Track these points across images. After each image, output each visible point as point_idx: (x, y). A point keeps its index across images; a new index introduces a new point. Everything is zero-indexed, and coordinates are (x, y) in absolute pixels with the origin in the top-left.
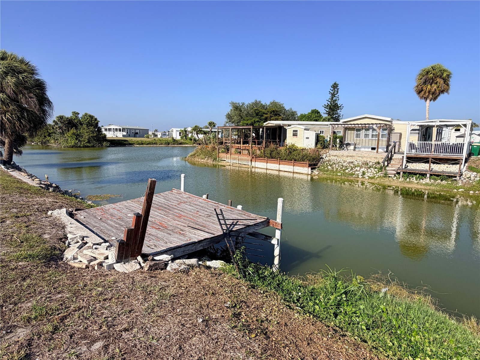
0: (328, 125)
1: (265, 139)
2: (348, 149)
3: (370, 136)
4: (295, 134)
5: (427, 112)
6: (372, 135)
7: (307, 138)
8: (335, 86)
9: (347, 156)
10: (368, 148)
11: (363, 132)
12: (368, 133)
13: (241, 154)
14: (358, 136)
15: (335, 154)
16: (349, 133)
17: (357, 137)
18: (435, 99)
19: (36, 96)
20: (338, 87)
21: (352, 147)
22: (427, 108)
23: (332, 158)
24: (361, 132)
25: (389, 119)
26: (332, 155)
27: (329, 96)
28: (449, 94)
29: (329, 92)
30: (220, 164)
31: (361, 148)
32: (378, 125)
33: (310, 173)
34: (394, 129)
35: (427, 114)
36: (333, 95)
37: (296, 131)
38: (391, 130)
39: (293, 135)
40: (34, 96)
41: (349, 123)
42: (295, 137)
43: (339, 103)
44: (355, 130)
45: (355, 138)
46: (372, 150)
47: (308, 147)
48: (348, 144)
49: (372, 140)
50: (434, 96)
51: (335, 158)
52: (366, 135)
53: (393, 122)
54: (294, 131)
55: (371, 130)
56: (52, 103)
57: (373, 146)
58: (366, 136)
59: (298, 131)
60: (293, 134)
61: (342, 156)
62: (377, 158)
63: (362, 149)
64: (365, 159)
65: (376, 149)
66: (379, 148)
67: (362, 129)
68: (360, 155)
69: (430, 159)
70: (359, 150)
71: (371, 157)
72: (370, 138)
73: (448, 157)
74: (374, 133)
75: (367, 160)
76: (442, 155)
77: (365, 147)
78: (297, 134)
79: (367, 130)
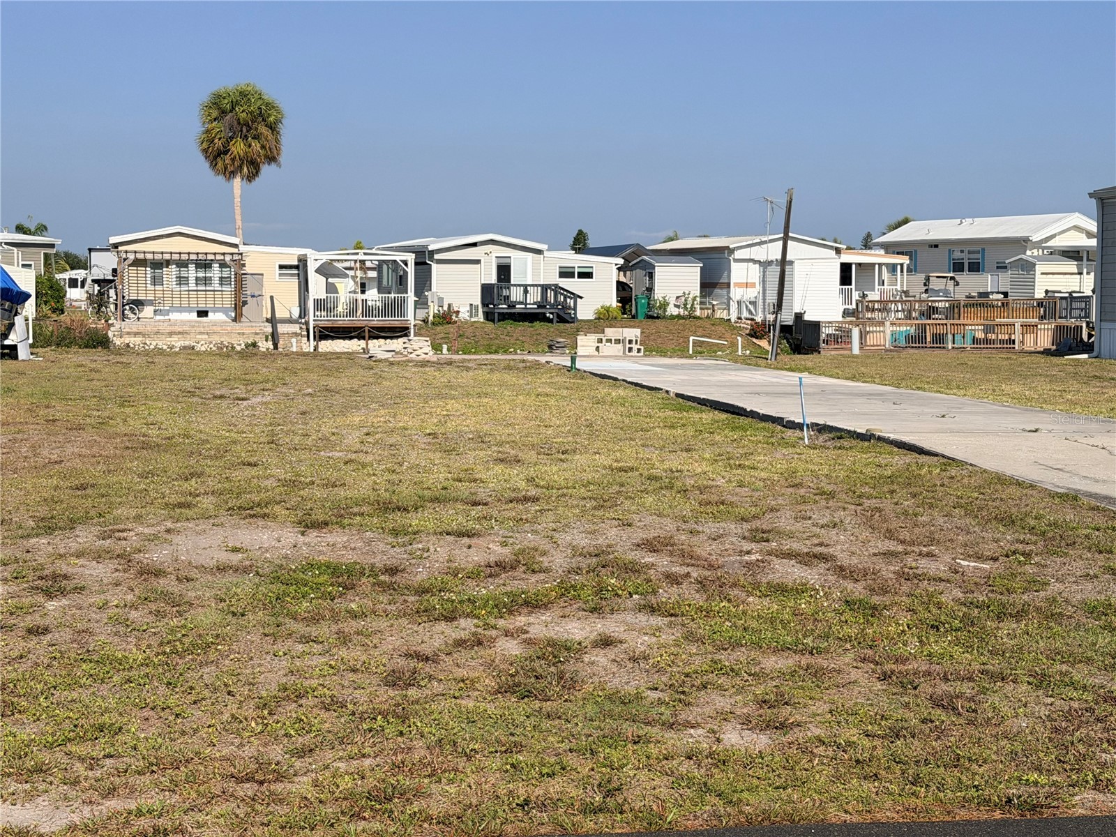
3: (192, 281)
5: (238, 211)
6: (197, 279)
10: (189, 310)
11: (171, 273)
12: (184, 274)
14: (156, 281)
15: (135, 330)
16: (130, 272)
17: (154, 283)
18: (251, 177)
21: (148, 311)
22: (237, 200)
23: (133, 340)
24: (164, 269)
25: (233, 241)
26: (128, 333)
28: (279, 165)
31: (167, 313)
32: (227, 257)
34: (244, 265)
35: (238, 217)
38: (240, 266)
41: (132, 247)
44: (148, 266)
45: (150, 287)
46: (199, 316)
48: (139, 303)
49: (197, 291)
50: (251, 168)
51: (138, 340)
52: (180, 277)
55: (192, 267)
57: (202, 307)
58: (181, 280)
62: (243, 334)
63: (174, 316)
65: (209, 314)
66: (216, 310)
67: (168, 263)
68: (202, 330)
69: (366, 329)
70: (167, 317)
71: (229, 334)
72: (192, 285)
73: (387, 324)
74: (201, 275)
75: (222, 340)
76: (376, 321)
77: (180, 310)
79: (182, 264)
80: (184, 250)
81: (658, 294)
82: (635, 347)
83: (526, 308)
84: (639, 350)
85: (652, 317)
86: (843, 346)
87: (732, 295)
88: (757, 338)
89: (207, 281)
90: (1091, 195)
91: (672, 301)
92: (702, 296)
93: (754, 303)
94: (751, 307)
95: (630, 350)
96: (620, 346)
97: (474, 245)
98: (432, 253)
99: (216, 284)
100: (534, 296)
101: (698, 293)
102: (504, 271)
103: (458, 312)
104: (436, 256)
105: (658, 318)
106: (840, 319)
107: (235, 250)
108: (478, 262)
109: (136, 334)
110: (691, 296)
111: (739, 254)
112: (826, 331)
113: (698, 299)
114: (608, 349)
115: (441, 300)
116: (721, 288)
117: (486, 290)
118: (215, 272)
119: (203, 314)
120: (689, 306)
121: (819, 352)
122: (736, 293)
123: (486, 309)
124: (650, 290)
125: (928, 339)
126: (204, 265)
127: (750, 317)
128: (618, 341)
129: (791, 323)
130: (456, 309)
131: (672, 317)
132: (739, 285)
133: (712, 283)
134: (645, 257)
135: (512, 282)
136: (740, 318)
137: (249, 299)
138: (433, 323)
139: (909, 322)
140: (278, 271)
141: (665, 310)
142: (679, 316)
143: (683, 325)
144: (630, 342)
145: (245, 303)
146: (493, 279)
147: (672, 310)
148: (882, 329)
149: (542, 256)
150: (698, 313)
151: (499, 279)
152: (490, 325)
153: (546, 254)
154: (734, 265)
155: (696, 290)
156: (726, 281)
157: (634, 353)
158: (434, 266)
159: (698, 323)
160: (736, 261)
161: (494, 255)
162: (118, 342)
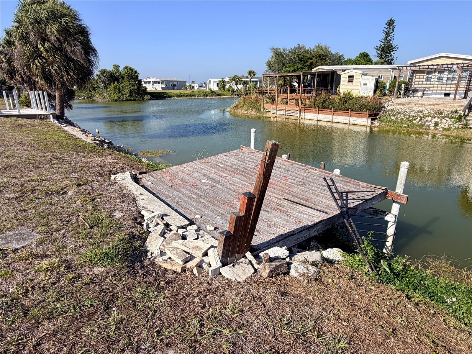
0: (388, 69)
1: (316, 86)
2: (415, 96)
3: (445, 80)
4: (351, 79)
6: (448, 79)
7: (365, 84)
8: (391, 23)
9: (415, 105)
10: (441, 94)
11: (435, 76)
12: (441, 76)
13: (288, 104)
14: (429, 79)
15: (399, 102)
16: (417, 76)
17: (427, 81)
19: (81, 44)
20: (394, 24)
21: (420, 94)
23: (396, 107)
24: (433, 75)
26: (396, 104)
27: (383, 35)
29: (383, 30)
30: (265, 115)
31: (430, 94)
32: (460, 65)
33: (369, 124)
36: (388, 34)
39: (348, 82)
40: (79, 44)
41: (417, 65)
42: (350, 83)
43: (394, 43)
44: (426, 73)
45: (425, 83)
46: (444, 96)
47: (365, 95)
48: (415, 91)
49: (447, 84)
51: (400, 107)
54: (349, 76)
55: (446, 73)
56: (96, 51)
57: (447, 92)
58: (440, 79)
59: (354, 77)
60: (348, 80)
61: (409, 104)
62: (453, 106)
63: (433, 96)
64: (438, 108)
65: (451, 95)
67: (436, 71)
68: (431, 103)
70: (429, 97)
71: (446, 105)
72: (445, 82)
74: (450, 76)
75: (441, 108)
77: (437, 93)
78: (353, 80)
79: (441, 72)
80: (445, 63)
89: (453, 79)
109: (401, 104)
119: (447, 95)
126: (453, 71)
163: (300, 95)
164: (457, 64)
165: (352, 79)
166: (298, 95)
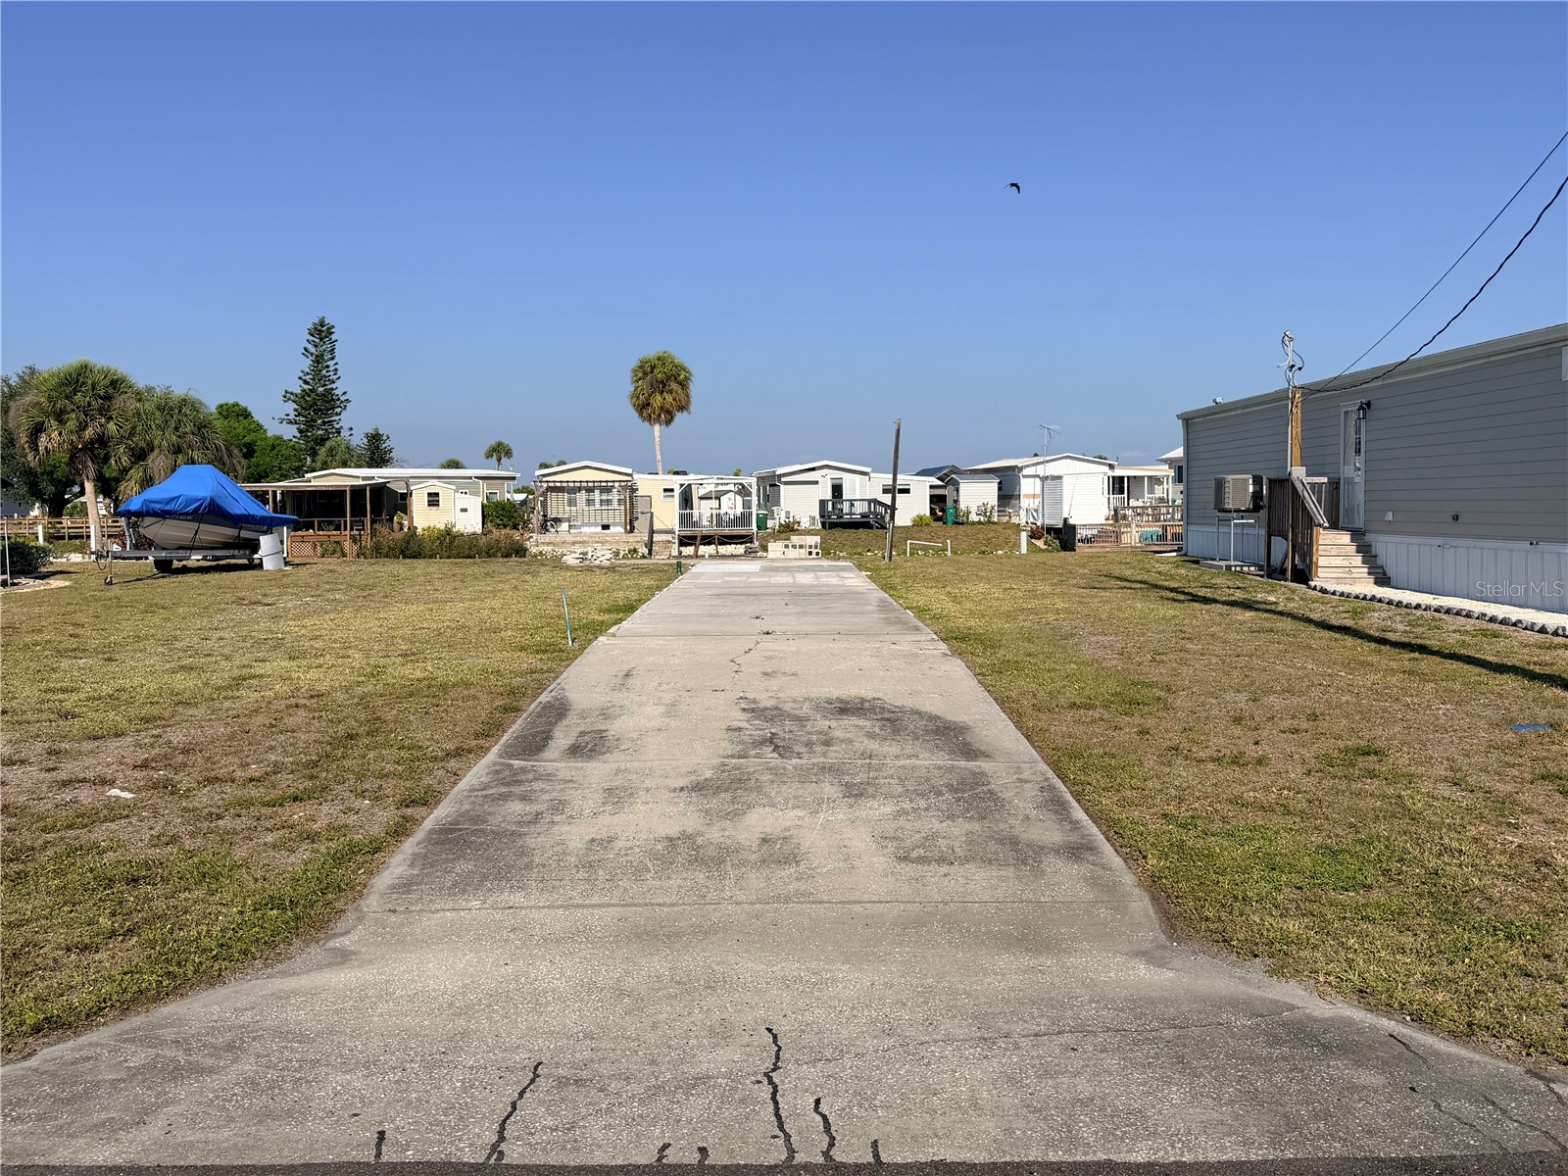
2: (558, 530)
3: (597, 503)
4: (433, 500)
5: (658, 448)
6: (601, 501)
7: (464, 510)
8: (322, 332)
9: (574, 543)
10: (595, 525)
11: (582, 496)
12: (591, 497)
14: (572, 502)
15: (547, 541)
16: (552, 497)
17: (570, 505)
18: (668, 422)
20: (334, 337)
21: (565, 526)
22: (657, 440)
23: (545, 549)
24: (578, 496)
25: (629, 471)
27: (306, 364)
28: (689, 413)
29: (306, 349)
31: (580, 527)
32: (623, 484)
34: (637, 489)
35: (658, 453)
36: (319, 360)
37: (437, 494)
38: (634, 490)
39: (429, 505)
41: (545, 479)
42: (434, 508)
43: (340, 387)
44: (565, 492)
45: (567, 508)
46: (603, 529)
47: (466, 531)
48: (557, 520)
49: (601, 510)
50: (667, 416)
51: (550, 548)
52: (589, 500)
53: (635, 476)
54: (430, 494)
55: (597, 492)
57: (605, 522)
58: (590, 502)
59: (440, 495)
60: (429, 501)
61: (560, 543)
63: (585, 530)
65: (611, 527)
66: (616, 524)
67: (580, 489)
68: (597, 539)
69: (716, 537)
70: (577, 531)
71: (617, 542)
72: (598, 506)
73: (735, 533)
74: (604, 497)
76: (727, 531)
77: (589, 525)
78: (438, 501)
79: (590, 490)
80: (591, 480)
81: (962, 506)
82: (814, 551)
83: (851, 518)
84: (818, 554)
85: (958, 523)
86: (1096, 544)
87: (1022, 505)
88: (1036, 539)
89: (609, 502)
90: (1178, 417)
91: (974, 510)
92: (999, 506)
93: (1036, 510)
94: (1035, 514)
95: (810, 553)
96: (802, 551)
97: (813, 469)
98: (780, 476)
99: (615, 505)
100: (860, 508)
101: (996, 503)
102: (837, 490)
103: (799, 523)
104: (783, 479)
105: (962, 524)
106: (1104, 522)
107: (630, 478)
108: (817, 483)
109: (548, 544)
110: (989, 506)
111: (1026, 472)
112: (1081, 533)
113: (996, 508)
114: (792, 553)
115: (788, 513)
116: (1016, 499)
117: (823, 503)
118: (615, 496)
119: (606, 527)
120: (988, 514)
121: (1075, 550)
122: (1025, 503)
123: (823, 520)
124: (956, 501)
125: (1169, 538)
126: (608, 490)
127: (1034, 521)
128: (801, 547)
129: (1061, 526)
130: (798, 520)
131: (973, 523)
132: (1027, 496)
133: (1008, 495)
134: (953, 476)
135: (844, 498)
136: (1027, 523)
137: (640, 515)
138: (779, 532)
139: (1157, 524)
140: (663, 494)
141: (968, 518)
142: (980, 523)
143: (980, 529)
144: (811, 547)
145: (637, 518)
146: (828, 495)
147: (974, 517)
148: (1129, 529)
149: (867, 477)
150: (996, 520)
151: (834, 496)
152: (824, 532)
153: (872, 475)
154: (1022, 480)
155: (995, 502)
156: (1018, 493)
157: (814, 556)
158: (782, 486)
159: (993, 527)
160: (1025, 477)
161: (829, 477)
162: (534, 550)
163: (347, 532)
164: (620, 481)
165: (436, 499)
166: (343, 533)
